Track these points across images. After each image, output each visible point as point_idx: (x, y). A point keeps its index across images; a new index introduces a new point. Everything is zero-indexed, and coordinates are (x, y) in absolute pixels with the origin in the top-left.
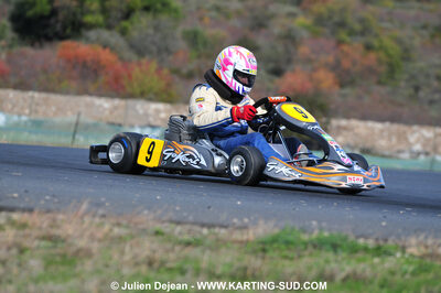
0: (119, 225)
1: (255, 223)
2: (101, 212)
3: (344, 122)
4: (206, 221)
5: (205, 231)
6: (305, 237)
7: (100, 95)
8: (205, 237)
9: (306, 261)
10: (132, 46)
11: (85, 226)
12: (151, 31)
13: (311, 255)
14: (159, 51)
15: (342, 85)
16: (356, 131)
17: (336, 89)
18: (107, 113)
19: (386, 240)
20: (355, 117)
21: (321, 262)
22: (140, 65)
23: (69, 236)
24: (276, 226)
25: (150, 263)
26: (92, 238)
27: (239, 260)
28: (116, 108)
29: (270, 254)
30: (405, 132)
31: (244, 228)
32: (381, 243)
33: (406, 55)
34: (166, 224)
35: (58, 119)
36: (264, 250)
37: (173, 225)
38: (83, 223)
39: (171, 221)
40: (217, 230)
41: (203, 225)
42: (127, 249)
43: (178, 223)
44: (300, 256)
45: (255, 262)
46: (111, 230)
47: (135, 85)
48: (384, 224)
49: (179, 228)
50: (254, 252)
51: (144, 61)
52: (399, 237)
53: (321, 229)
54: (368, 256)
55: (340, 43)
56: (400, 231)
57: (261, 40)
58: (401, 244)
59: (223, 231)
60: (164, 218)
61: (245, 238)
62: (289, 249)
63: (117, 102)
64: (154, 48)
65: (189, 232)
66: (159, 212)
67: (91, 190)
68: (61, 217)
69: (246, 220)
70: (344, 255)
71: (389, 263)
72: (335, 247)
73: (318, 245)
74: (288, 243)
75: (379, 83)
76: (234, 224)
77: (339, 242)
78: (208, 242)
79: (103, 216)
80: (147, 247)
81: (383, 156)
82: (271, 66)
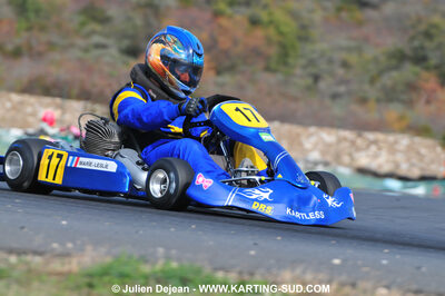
1: (82, 249)
6: (146, 269)
30: (298, 135)
31: (66, 255)
40: (29, 258)
48: (252, 253)
53: (168, 258)
56: (272, 261)
59: (38, 259)
61: (66, 268)
69: (70, 245)
75: (268, 69)
76: (53, 250)
82: (126, 43)
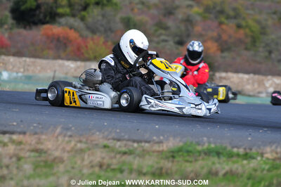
0: (80, 142)
2: (69, 133)
3: (224, 75)
4: (135, 138)
5: (135, 145)
7: (68, 59)
8: (136, 149)
9: (200, 163)
10: (88, 28)
11: (59, 142)
12: (100, 18)
13: (203, 159)
14: (106, 31)
15: (222, 51)
16: (232, 80)
17: (219, 54)
18: (73, 70)
19: (251, 149)
20: (231, 71)
21: (210, 163)
22: (93, 39)
23: (49, 149)
24: (180, 141)
25: (101, 166)
26: (64, 150)
27: (157, 163)
28: (78, 67)
29: (177, 159)
32: (248, 151)
33: (263, 31)
34: (111, 141)
35: (41, 75)
36: (173, 157)
37: (115, 142)
38: (58, 141)
39: (114, 139)
41: (134, 141)
42: (86, 157)
43: (119, 140)
44: (196, 160)
45: (167, 164)
46: (76, 145)
47: (91, 52)
49: (119, 143)
50: (167, 158)
51: (95, 37)
52: (259, 147)
54: (240, 159)
55: (221, 23)
57: (170, 23)
58: (260, 151)
60: (110, 137)
62: (189, 155)
63: (79, 63)
64: (102, 29)
65: (125, 145)
66: (106, 133)
67: (63, 120)
68: (43, 137)
70: (225, 159)
71: (253, 164)
72: (218, 154)
73: (208, 153)
74: (188, 152)
77: (221, 151)
78: (137, 152)
79: (71, 136)
80: (98, 156)
81: (250, 96)
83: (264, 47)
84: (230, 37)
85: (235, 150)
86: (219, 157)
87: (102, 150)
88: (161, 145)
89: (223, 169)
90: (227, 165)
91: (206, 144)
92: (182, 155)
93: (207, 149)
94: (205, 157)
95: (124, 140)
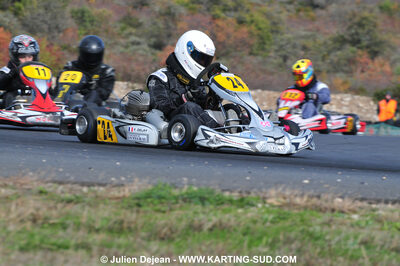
83: (276, 51)
84: (228, 36)
85: (227, 194)
86: (203, 204)
87: (37, 198)
88: (122, 188)
89: (210, 220)
90: (215, 215)
91: (186, 187)
92: (152, 202)
93: (187, 193)
94: (184, 205)
95: (68, 182)
